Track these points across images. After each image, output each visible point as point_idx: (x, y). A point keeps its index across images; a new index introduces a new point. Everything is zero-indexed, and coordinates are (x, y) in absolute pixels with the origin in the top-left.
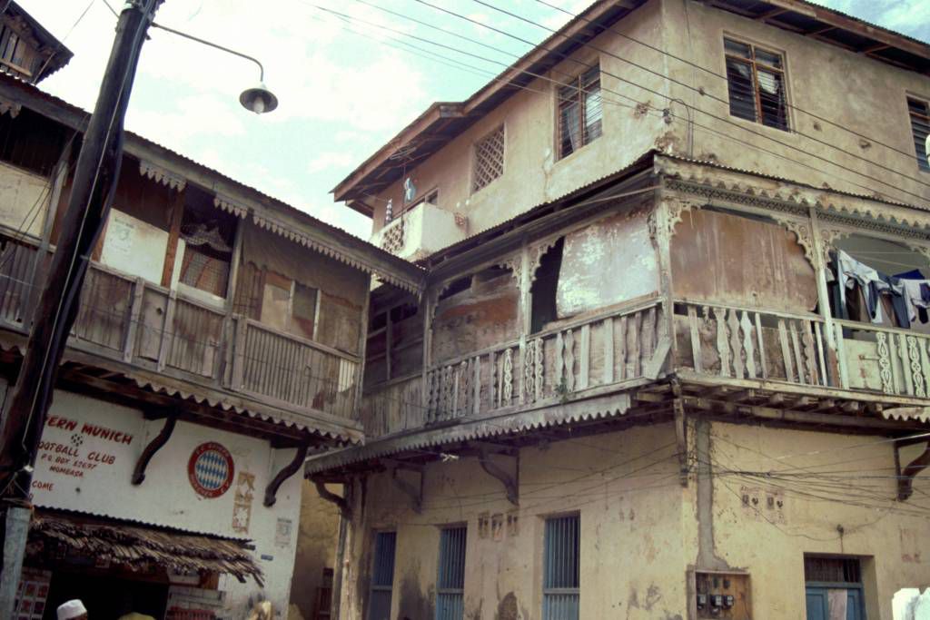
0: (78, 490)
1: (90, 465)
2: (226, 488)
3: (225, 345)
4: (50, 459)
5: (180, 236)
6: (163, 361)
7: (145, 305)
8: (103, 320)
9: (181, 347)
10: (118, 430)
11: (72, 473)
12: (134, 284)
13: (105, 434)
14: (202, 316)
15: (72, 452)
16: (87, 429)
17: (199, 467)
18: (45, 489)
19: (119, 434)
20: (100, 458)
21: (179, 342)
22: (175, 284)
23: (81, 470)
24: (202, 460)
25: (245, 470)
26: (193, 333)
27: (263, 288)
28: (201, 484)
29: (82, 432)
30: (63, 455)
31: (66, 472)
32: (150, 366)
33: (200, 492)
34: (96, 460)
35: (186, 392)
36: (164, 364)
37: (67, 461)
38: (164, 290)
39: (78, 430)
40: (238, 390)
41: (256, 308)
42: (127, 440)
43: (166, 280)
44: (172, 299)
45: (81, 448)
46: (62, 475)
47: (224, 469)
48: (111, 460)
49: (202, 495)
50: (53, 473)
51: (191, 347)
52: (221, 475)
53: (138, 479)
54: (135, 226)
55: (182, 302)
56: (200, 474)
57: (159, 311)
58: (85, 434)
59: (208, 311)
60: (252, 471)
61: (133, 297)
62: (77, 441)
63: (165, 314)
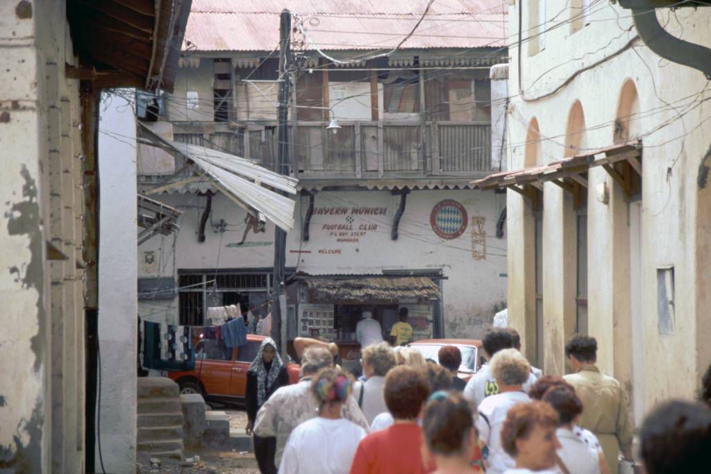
0: (357, 250)
1: (361, 233)
2: (462, 230)
3: (424, 145)
4: (335, 235)
5: (379, 82)
6: (381, 170)
7: (363, 137)
8: (339, 155)
9: (392, 156)
10: (376, 207)
11: (351, 240)
12: (353, 126)
13: (367, 211)
14: (404, 131)
15: (349, 227)
16: (355, 211)
17: (438, 219)
18: (337, 254)
19: (377, 209)
20: (367, 227)
21: (391, 153)
22: (381, 115)
23: (356, 237)
24: (440, 215)
25: (476, 215)
26: (400, 144)
27: (448, 94)
28: (442, 230)
29: (352, 213)
30: (344, 231)
31: (348, 240)
32: (374, 176)
33: (442, 237)
34: (365, 229)
35: (400, 185)
36: (382, 172)
37: (346, 234)
38: (374, 123)
39: (349, 211)
40: (438, 174)
41: (444, 111)
42: (383, 212)
43: (375, 115)
44: (380, 128)
45: (353, 223)
46: (345, 243)
47: (459, 217)
48: (375, 227)
49: (445, 238)
50: (339, 243)
51: (400, 154)
52: (457, 221)
53: (395, 237)
54: (347, 88)
55: (387, 126)
56: (440, 224)
57: (374, 137)
58: (354, 215)
59: (408, 126)
60: (482, 214)
61: (354, 136)
62: (350, 220)
63: (377, 139)
